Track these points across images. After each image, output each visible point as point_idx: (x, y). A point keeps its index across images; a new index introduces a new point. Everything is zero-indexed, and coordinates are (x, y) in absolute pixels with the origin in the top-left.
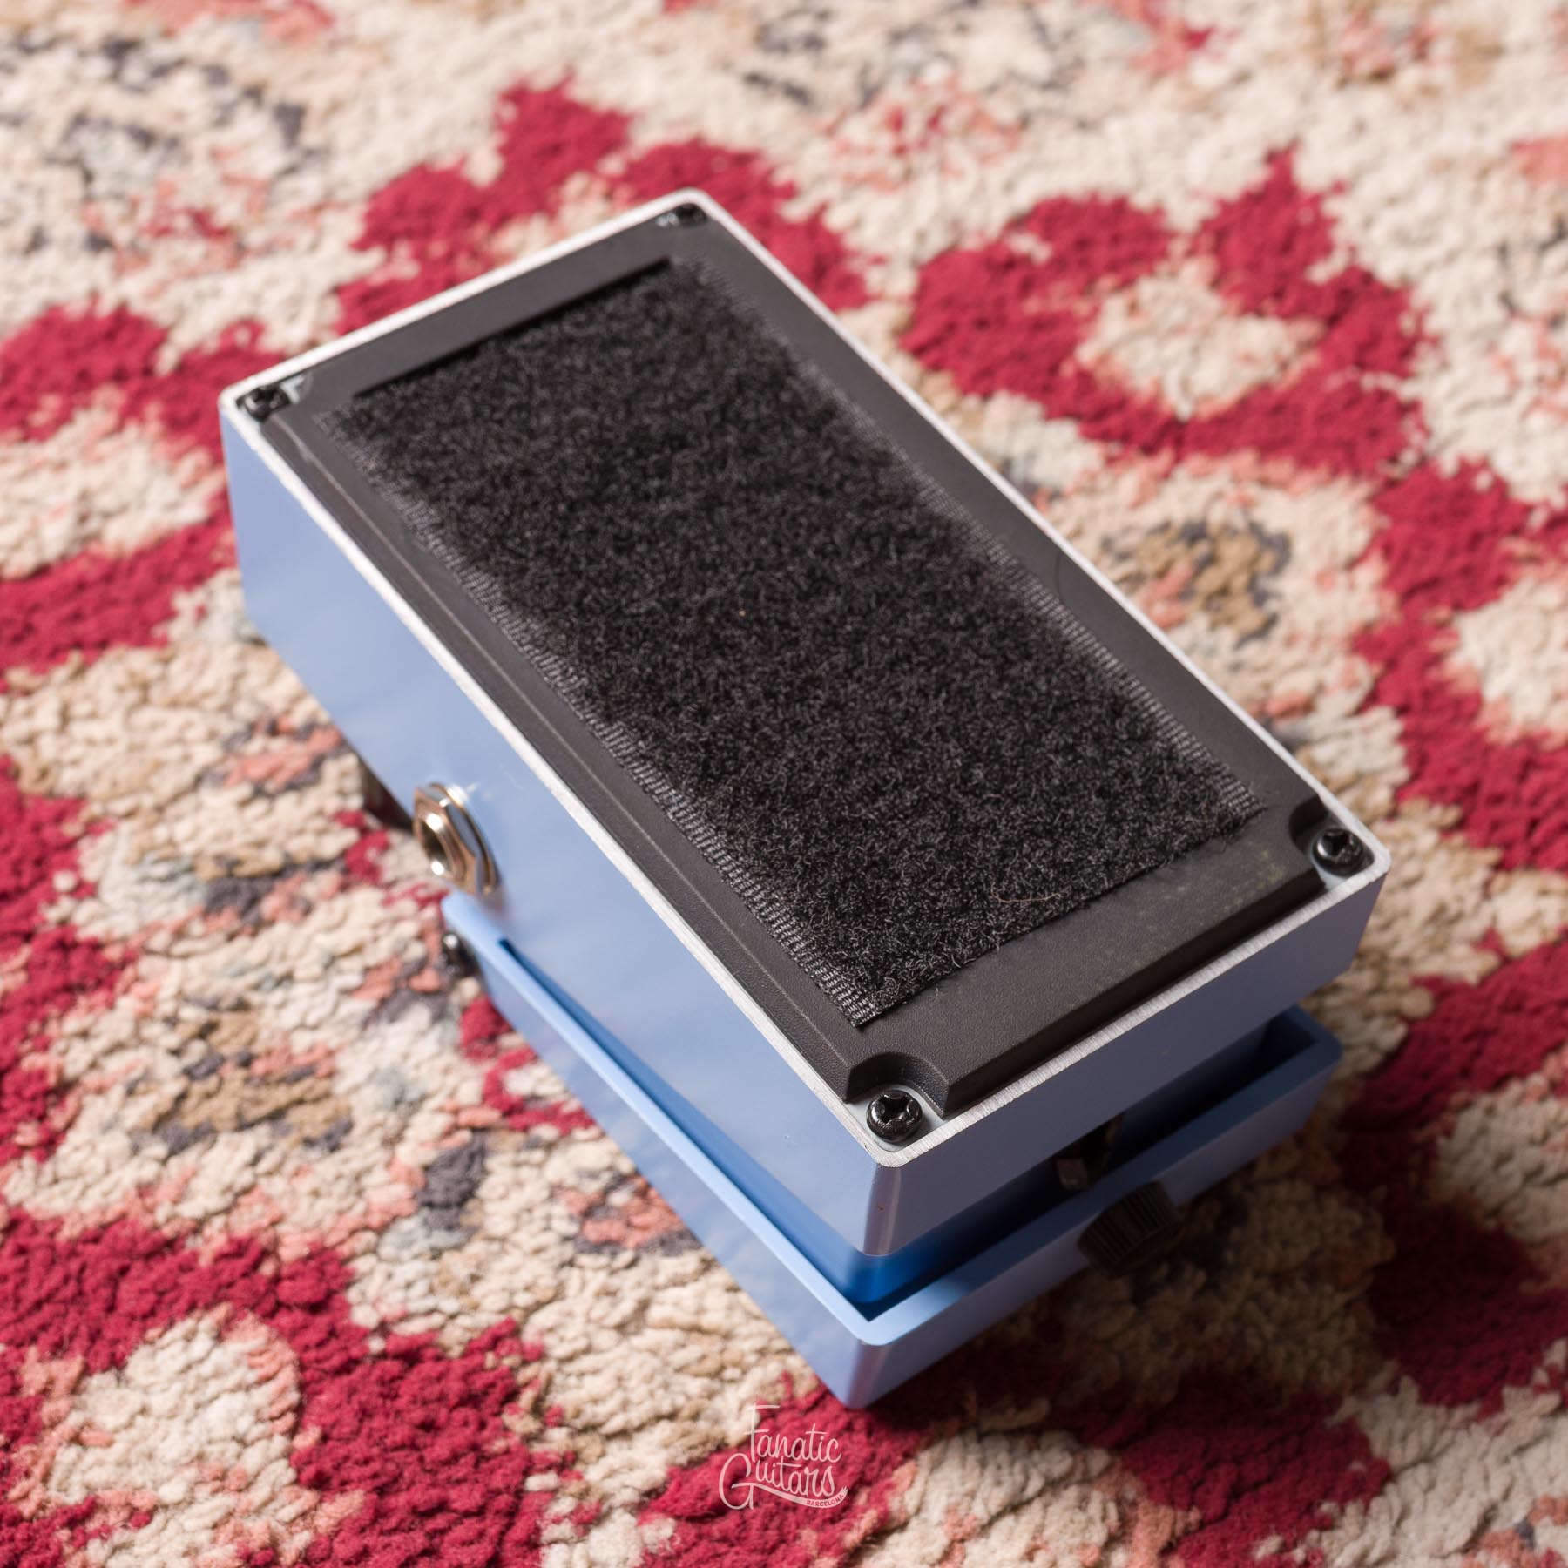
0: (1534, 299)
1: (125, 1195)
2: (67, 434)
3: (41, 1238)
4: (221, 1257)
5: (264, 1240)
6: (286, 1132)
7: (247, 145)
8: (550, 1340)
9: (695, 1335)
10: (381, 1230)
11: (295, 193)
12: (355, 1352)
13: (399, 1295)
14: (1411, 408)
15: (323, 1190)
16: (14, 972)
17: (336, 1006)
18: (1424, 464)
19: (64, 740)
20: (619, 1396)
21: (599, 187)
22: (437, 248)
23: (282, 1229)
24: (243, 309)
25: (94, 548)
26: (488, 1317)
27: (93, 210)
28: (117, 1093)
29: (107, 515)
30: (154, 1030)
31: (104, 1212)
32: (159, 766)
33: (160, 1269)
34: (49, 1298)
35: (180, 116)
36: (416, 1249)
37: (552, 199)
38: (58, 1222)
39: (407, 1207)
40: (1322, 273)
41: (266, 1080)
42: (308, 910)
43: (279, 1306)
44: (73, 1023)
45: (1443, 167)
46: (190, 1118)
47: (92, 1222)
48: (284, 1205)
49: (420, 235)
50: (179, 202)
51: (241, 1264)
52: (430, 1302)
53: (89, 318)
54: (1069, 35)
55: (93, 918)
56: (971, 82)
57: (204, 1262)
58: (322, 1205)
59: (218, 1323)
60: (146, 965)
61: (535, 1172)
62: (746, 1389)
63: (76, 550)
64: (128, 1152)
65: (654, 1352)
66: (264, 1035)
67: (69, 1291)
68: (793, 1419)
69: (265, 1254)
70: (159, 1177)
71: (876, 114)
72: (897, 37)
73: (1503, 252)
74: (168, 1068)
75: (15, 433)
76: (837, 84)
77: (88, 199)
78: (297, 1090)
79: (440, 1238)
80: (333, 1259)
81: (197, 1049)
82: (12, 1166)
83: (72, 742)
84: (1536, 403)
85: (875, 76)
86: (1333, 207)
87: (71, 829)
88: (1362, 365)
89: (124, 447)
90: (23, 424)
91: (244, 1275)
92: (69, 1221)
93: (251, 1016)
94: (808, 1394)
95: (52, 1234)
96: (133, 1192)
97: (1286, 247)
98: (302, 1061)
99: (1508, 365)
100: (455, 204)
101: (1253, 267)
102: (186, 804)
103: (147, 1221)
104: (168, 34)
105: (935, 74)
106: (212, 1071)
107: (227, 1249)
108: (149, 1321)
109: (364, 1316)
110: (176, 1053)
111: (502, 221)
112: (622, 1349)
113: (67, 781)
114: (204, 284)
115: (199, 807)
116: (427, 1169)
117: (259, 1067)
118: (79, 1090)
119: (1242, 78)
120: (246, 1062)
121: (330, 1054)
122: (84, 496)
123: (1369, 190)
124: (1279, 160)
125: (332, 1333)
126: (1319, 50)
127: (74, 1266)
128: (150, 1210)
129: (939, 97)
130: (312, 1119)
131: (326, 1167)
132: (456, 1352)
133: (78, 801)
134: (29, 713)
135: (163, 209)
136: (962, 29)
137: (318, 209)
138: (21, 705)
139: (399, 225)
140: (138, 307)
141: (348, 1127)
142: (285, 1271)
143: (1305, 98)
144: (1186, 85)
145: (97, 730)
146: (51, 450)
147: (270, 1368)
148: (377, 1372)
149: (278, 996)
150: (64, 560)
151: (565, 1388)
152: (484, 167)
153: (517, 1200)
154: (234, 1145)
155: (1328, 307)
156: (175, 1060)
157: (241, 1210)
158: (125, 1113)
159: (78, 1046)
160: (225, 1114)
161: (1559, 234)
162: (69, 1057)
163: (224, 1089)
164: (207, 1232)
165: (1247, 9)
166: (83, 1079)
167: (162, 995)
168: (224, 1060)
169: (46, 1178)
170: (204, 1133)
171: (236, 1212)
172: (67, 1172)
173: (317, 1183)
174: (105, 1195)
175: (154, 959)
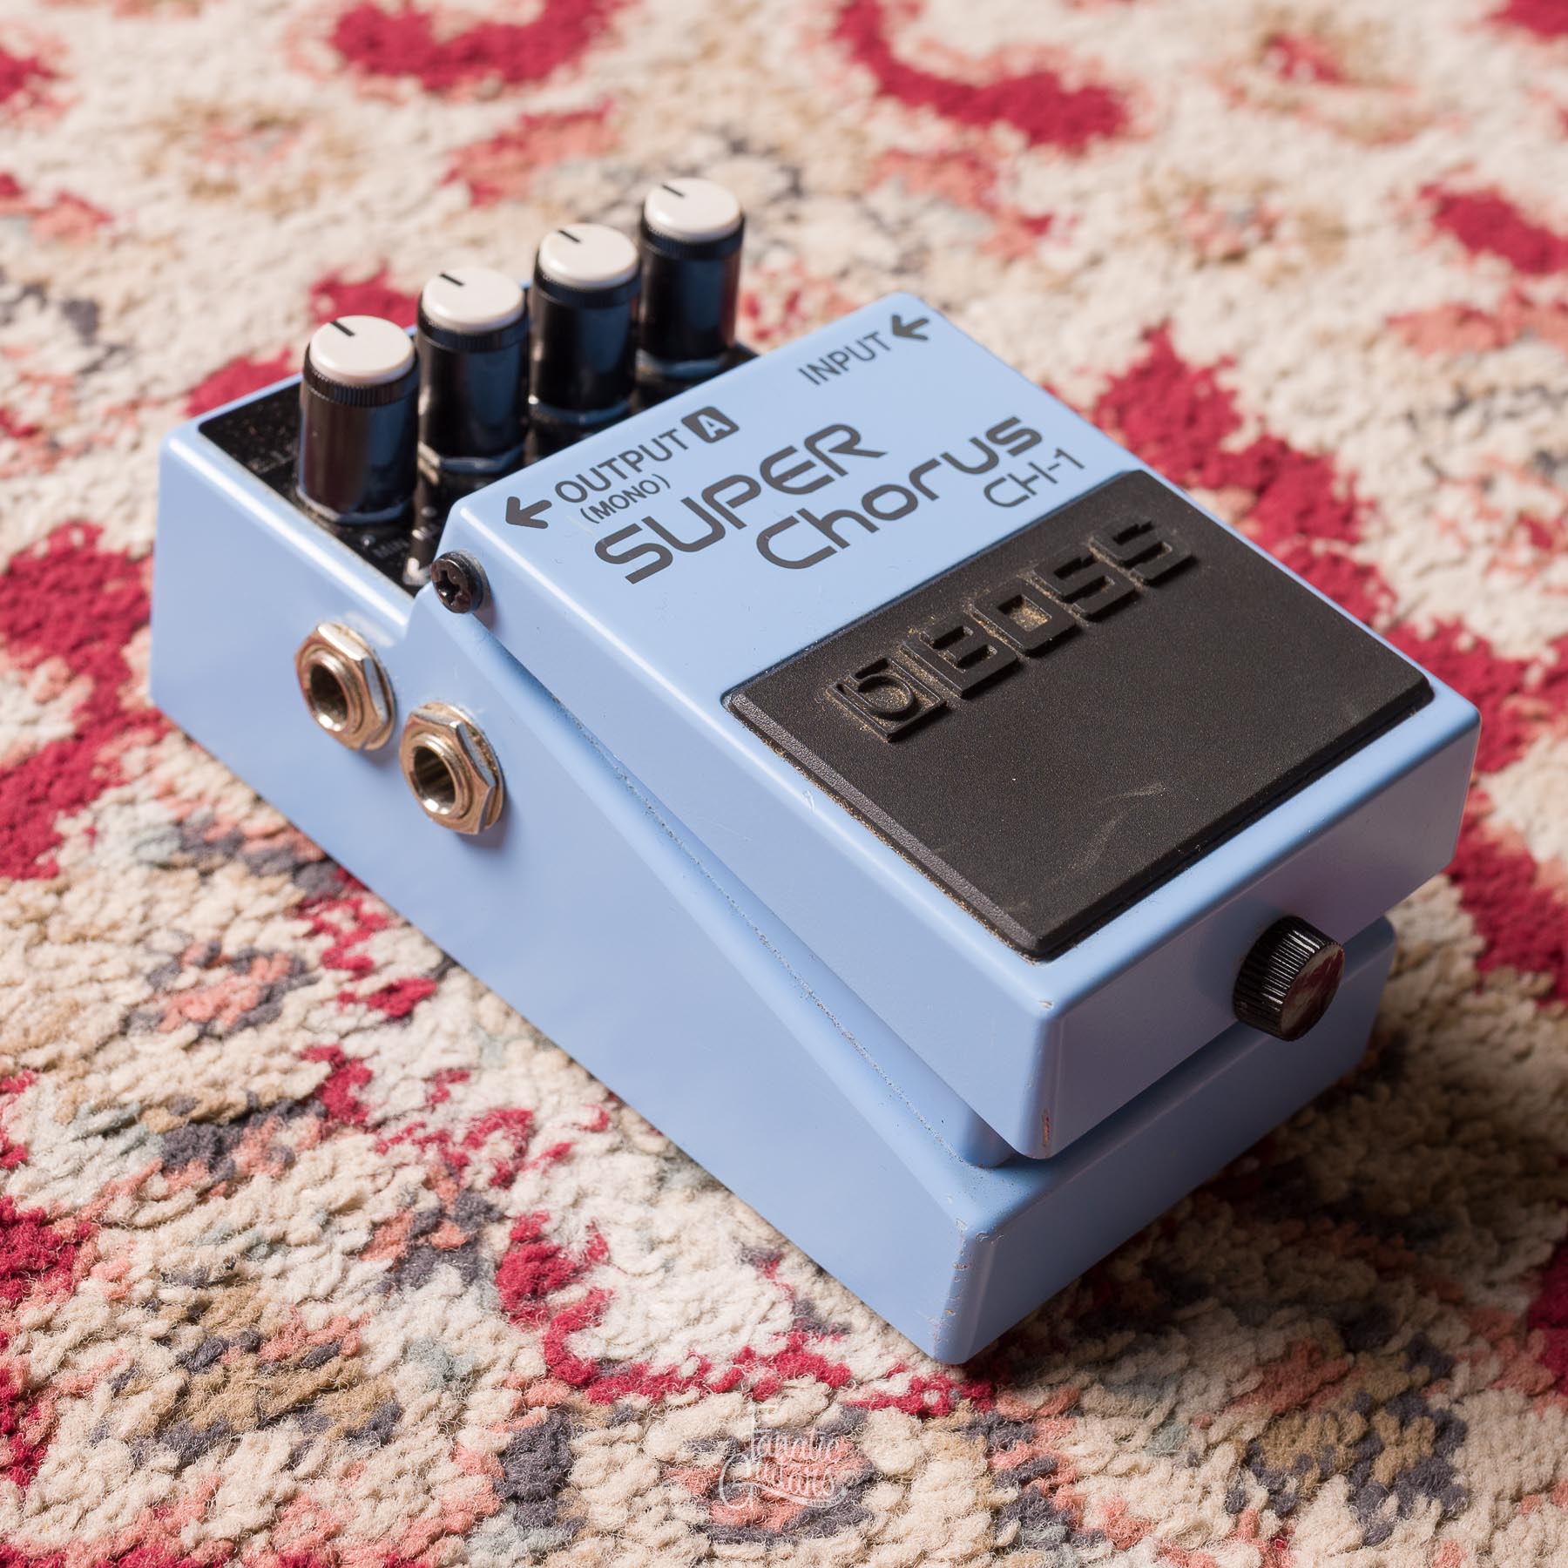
0: (1459, 462)
6: (322, 1424)
7: (41, 343)
10: (466, 1534)
11: (103, 390)
14: (1366, 572)
17: (345, 1271)
18: (1399, 627)
23: (341, 1542)
24: (73, 510)
28: (102, 1393)
31: (114, 1540)
32: (76, 1008)
36: (514, 1552)
39: (491, 1504)
40: (1237, 442)
42: (289, 1163)
44: (30, 1313)
45: (1326, 340)
48: (339, 1513)
54: (906, 223)
55: (34, 1188)
56: (816, 269)
58: (386, 1508)
60: (106, 1240)
61: (633, 1448)
66: (270, 1310)
70: (173, 1491)
73: (1410, 417)
74: (159, 1359)
78: (322, 1375)
79: (540, 1537)
81: (189, 1336)
84: (1492, 565)
86: (1226, 380)
88: (1306, 531)
93: (247, 1290)
96: (147, 1512)
97: (1192, 420)
98: (321, 1338)
99: (1451, 526)
101: (1163, 439)
102: (118, 1050)
103: (171, 1546)
105: (775, 260)
106: (214, 1359)
110: (164, 1340)
114: (20, 486)
115: (133, 1056)
116: (502, 1454)
117: (270, 1350)
118: (54, 1395)
119: (1095, 261)
120: (255, 1348)
121: (354, 1326)
123: (1257, 365)
124: (1156, 336)
126: (1167, 233)
128: (174, 1532)
129: (789, 284)
130: (348, 1408)
131: (381, 1465)
136: (792, 218)
137: (133, 406)
141: (397, 1415)
143: (1166, 277)
144: (1039, 268)
149: (275, 1263)
153: (620, 1484)
154: (260, 1446)
155: (1253, 476)
156: (165, 1349)
157: (286, 1522)
158: (116, 1416)
159: (41, 1341)
160: (241, 1410)
161: (1462, 404)
162: (33, 1354)
163: (233, 1380)
164: (247, 1554)
165: (1080, 196)
166: (54, 1379)
167: (135, 1274)
168: (226, 1345)
169: (32, 1505)
170: (221, 1434)
171: (281, 1526)
172: (57, 1495)
173: (376, 1482)
174: (110, 1519)
175: (115, 1232)
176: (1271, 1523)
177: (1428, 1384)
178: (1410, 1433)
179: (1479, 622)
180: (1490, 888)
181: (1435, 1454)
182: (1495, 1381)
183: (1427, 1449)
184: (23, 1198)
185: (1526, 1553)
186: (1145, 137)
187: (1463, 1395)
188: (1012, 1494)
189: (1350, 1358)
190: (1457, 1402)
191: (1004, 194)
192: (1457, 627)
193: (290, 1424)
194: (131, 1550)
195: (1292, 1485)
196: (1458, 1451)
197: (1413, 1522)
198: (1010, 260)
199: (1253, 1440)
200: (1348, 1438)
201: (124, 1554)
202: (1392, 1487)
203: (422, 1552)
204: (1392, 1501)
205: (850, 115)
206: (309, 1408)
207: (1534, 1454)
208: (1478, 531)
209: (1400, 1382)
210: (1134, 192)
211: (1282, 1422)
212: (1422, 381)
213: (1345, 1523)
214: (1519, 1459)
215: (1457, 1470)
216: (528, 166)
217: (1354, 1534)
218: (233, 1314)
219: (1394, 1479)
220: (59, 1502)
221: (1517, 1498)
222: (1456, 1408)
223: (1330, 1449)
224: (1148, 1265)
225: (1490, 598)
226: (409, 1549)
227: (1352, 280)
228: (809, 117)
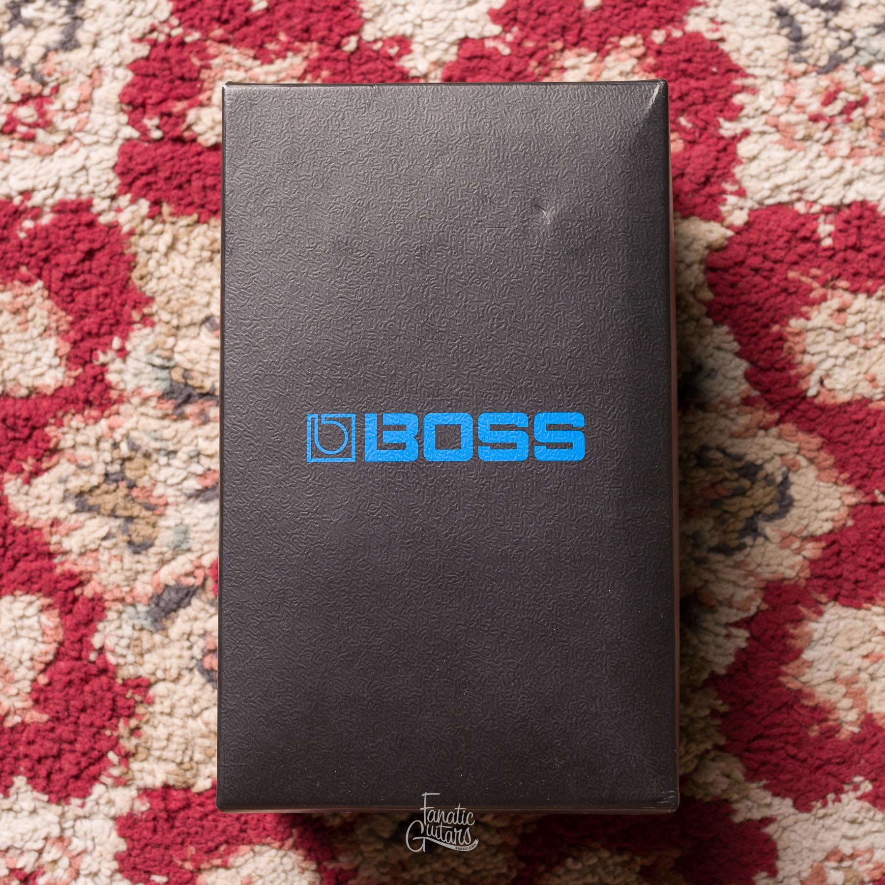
4: (63, 575)
5: (83, 578)
8: (157, 700)
9: (212, 735)
12: (84, 654)
13: (116, 640)
15: (120, 571)
16: (71, 377)
19: (163, 261)
20: (165, 743)
30: (105, 446)
33: (39, 563)
38: (16, 515)
43: (70, 612)
46: (93, 500)
47: (29, 523)
51: (68, 584)
52: (124, 652)
57: (58, 570)
59: (44, 605)
64: (60, 499)
65: (191, 730)
69: (80, 584)
80: (102, 605)
82: (14, 476)
83: (167, 264)
87: (135, 315)
91: (67, 591)
92: (20, 517)
95: (11, 519)
108: (20, 587)
109: (97, 640)
112: (181, 722)
125: (81, 640)
127: (9, 540)
132: (119, 680)
133: (149, 301)
134: (159, 234)
138: (158, 228)
142: (82, 598)
147: (49, 639)
148: (86, 668)
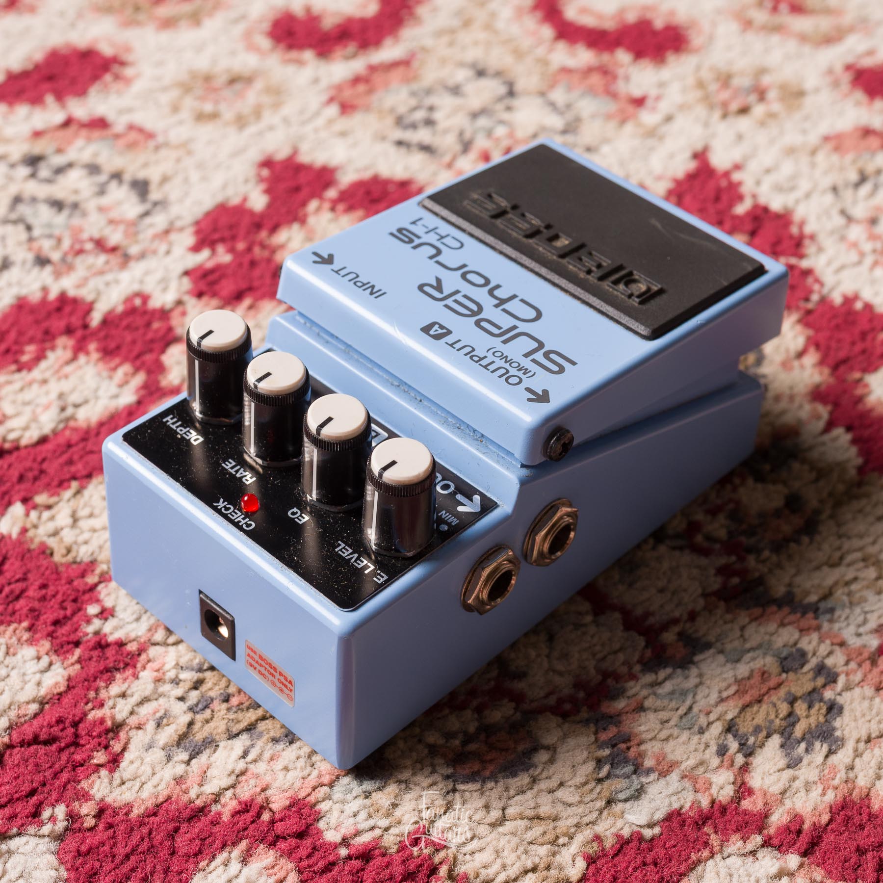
0: (860, 211)
1: (168, 785)
2: (43, 364)
3: (120, 817)
4: (236, 813)
5: (260, 800)
6: (260, 735)
7: (119, 203)
9: (536, 821)
10: (331, 785)
11: (151, 225)
12: (331, 858)
13: (352, 821)
14: (809, 272)
15: (291, 766)
16: (73, 664)
18: (824, 300)
19: (77, 531)
20: (499, 862)
21: (327, 205)
22: (241, 246)
23: (269, 792)
24: (136, 287)
25: (72, 424)
26: (407, 828)
27: (35, 245)
28: (151, 726)
29: (77, 406)
30: (166, 688)
31: (157, 797)
33: (198, 826)
34: (133, 851)
35: (76, 192)
36: (354, 793)
37: (301, 214)
38: (129, 807)
41: (240, 708)
43: (279, 837)
44: (115, 689)
45: (791, 151)
46: (199, 735)
47: (150, 804)
48: (268, 778)
49: (229, 240)
50: (85, 236)
51: (248, 817)
52: (371, 823)
53: (44, 302)
54: (569, 106)
55: (116, 628)
56: (521, 134)
57: (225, 818)
58: (291, 775)
59: (242, 852)
60: (153, 651)
62: (574, 848)
63: (61, 426)
64: (164, 759)
65: (513, 834)
66: (234, 681)
67: (145, 846)
68: (607, 862)
69: (262, 808)
70: (186, 772)
71: (473, 155)
72: (475, 115)
73: (834, 189)
74: (179, 708)
75: (13, 367)
76: (448, 142)
77: (31, 240)
78: (260, 712)
79: (368, 785)
80: (305, 805)
81: (194, 696)
82: (94, 777)
83: (82, 532)
84: (876, 263)
85: (467, 135)
86: (736, 177)
87: (91, 580)
88: (776, 253)
89: (80, 367)
90: (16, 361)
91: (253, 822)
92: (136, 805)
93: (221, 673)
94: (613, 846)
95: (127, 814)
96: (173, 782)
97: (717, 199)
99: (855, 245)
100: (246, 221)
103: (185, 798)
104: (59, 151)
105: (500, 131)
106: (206, 707)
107: (238, 808)
108: (199, 857)
109: (331, 836)
110: (182, 699)
111: (274, 229)
112: (494, 835)
113: (83, 553)
114: (109, 277)
117: (234, 701)
118: (127, 728)
119: (669, 119)
120: (227, 700)
122: (61, 396)
123: (753, 168)
124: (700, 156)
125: (315, 849)
126: (708, 101)
127: (145, 830)
128: (186, 792)
129: (505, 143)
131: (289, 753)
132: (394, 849)
133: (93, 564)
134: (52, 518)
135: (76, 239)
136: (509, 109)
137: (167, 232)
138: (46, 514)
139: (216, 236)
140: (72, 293)
142: (277, 816)
143: (706, 125)
144: (639, 125)
145: (96, 523)
146: (36, 373)
147: (281, 875)
148: (347, 868)
150: (55, 433)
151: (465, 863)
152: (258, 201)
154: (229, 747)
155: (749, 226)
156: (182, 703)
157: (242, 784)
158: (158, 737)
159: (121, 702)
160: (220, 731)
161: (863, 179)
162: (117, 709)
163: (215, 716)
164: (223, 800)
165: (662, 85)
166: (127, 721)
167: (167, 667)
168: (212, 700)
169: (117, 781)
170: (210, 743)
171: (239, 786)
172: (129, 777)
173: (286, 763)
174: (155, 787)
175: (157, 648)
176: (740, 760)
177: (824, 686)
178: (813, 711)
179: (867, 295)
180: (867, 433)
181: (826, 721)
182: (859, 683)
183: (822, 719)
184: (111, 633)
185: (871, 768)
186: (697, 51)
187: (842, 691)
188: (607, 752)
189: (784, 675)
190: (840, 694)
191: (621, 87)
192: (856, 297)
193: (244, 737)
194: (165, 801)
195: (752, 740)
196: (838, 719)
197: (813, 755)
198: (623, 122)
199: (732, 719)
200: (781, 716)
201: (162, 803)
202: (803, 739)
203: (309, 795)
204: (803, 745)
205: (540, 51)
206: (254, 728)
207: (877, 718)
208: (867, 247)
209: (809, 687)
210: (691, 81)
211: (748, 709)
212: (842, 169)
213: (777, 759)
214: (870, 721)
215: (837, 729)
216: (370, 91)
217: (782, 763)
218: (215, 684)
219: (804, 735)
220: (130, 780)
221: (868, 740)
222: (838, 698)
223: (771, 722)
224: (680, 634)
225: (873, 282)
226: (302, 795)
227: (806, 118)
228: (519, 54)
